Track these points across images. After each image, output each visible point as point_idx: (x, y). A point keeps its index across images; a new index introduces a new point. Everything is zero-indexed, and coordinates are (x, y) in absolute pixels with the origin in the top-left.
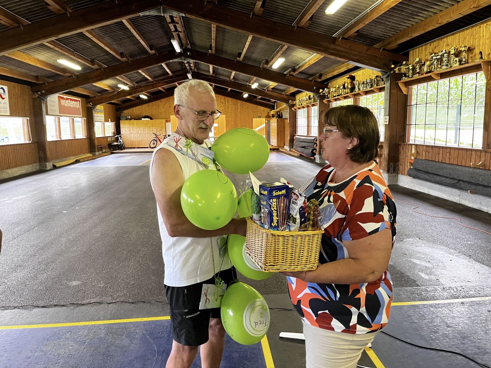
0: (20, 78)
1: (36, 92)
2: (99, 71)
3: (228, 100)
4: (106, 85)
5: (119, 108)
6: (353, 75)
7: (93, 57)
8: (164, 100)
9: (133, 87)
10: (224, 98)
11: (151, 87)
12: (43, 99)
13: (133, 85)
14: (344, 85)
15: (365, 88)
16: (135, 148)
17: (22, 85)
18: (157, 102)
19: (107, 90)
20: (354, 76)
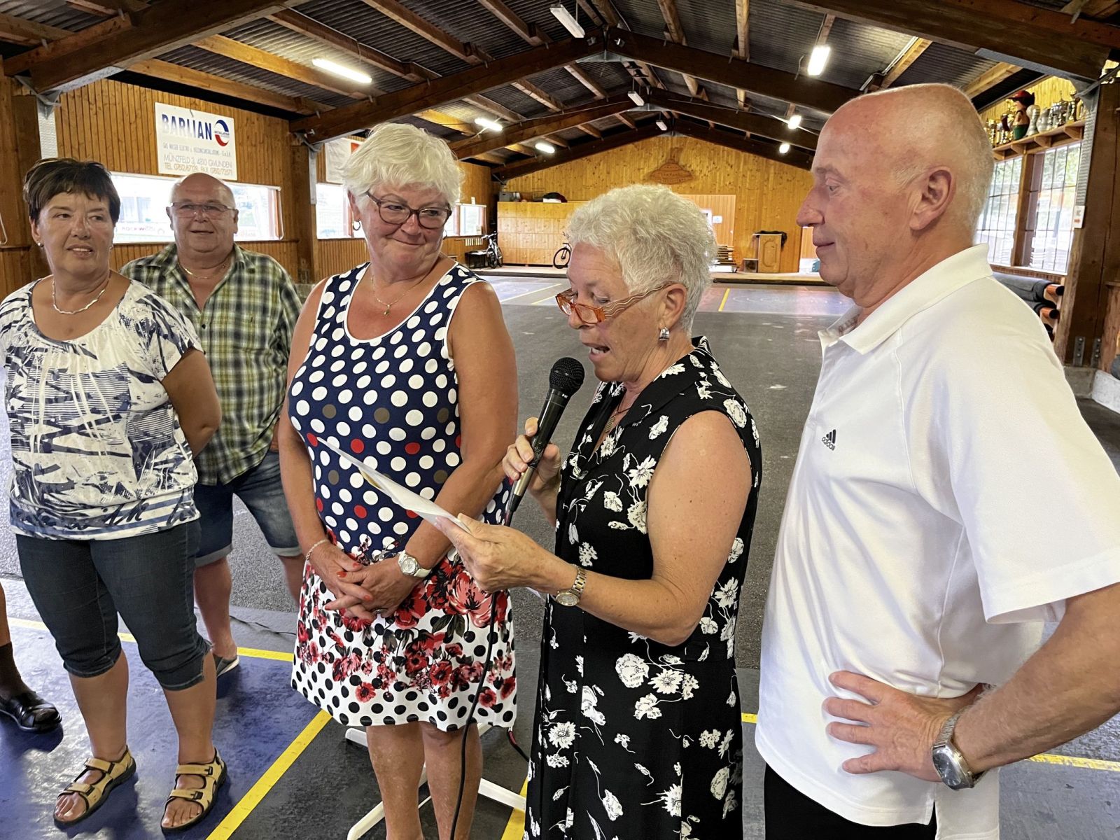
0: (259, 101)
1: (299, 132)
2: (423, 86)
3: (745, 159)
4: (453, 119)
5: (497, 174)
6: (1030, 91)
7: (405, 55)
8: (596, 157)
9: (515, 124)
10: (737, 154)
11: (555, 124)
12: (312, 147)
13: (515, 121)
14: (1005, 120)
15: (1049, 127)
16: (524, 265)
17: (268, 117)
18: (579, 161)
19: (458, 132)
20: (1033, 94)
